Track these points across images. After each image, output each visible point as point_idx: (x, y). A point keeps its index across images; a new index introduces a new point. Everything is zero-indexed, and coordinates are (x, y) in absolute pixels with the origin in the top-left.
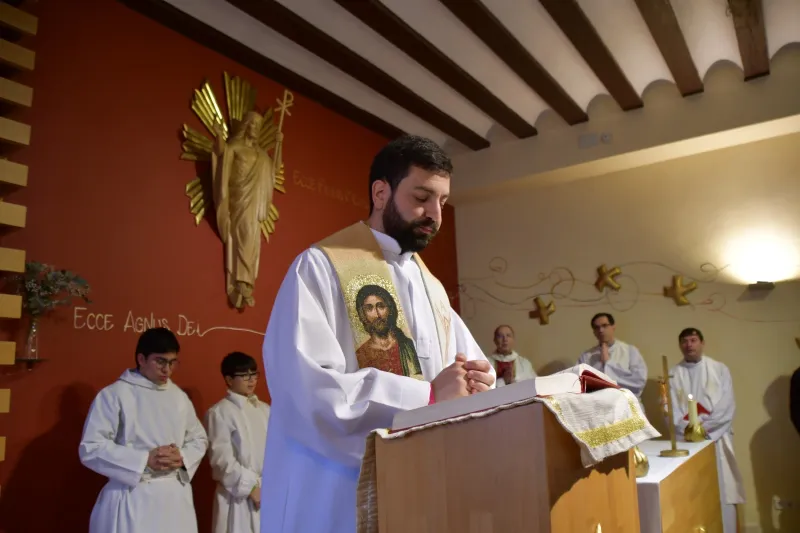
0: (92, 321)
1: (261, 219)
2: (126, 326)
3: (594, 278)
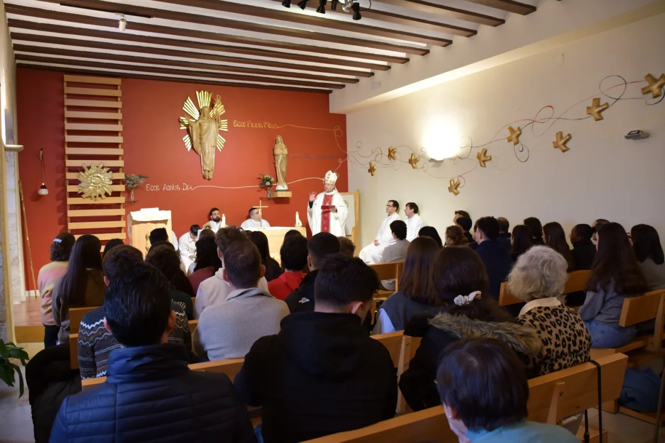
0: (152, 188)
1: (213, 146)
2: (164, 189)
3: (387, 153)
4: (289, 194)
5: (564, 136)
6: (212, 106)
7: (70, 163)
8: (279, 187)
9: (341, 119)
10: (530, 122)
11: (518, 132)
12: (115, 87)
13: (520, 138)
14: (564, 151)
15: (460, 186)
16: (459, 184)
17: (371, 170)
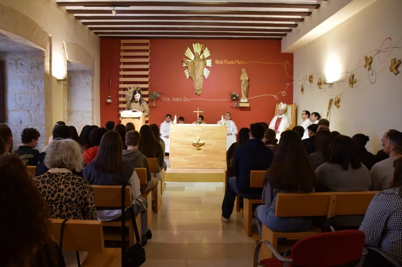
1: (201, 75)
3: (309, 79)
4: (247, 105)
5: (397, 61)
6: (202, 52)
7: (121, 86)
8: (242, 100)
9: (290, 57)
10: (378, 51)
11: (370, 61)
12: (147, 44)
13: (372, 65)
14: (396, 74)
15: (341, 101)
16: (340, 100)
17: (302, 90)
